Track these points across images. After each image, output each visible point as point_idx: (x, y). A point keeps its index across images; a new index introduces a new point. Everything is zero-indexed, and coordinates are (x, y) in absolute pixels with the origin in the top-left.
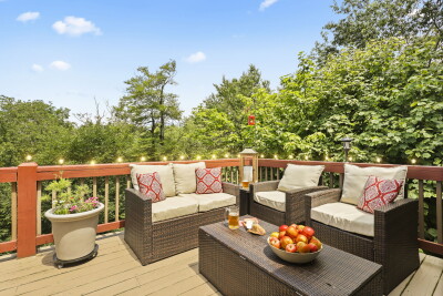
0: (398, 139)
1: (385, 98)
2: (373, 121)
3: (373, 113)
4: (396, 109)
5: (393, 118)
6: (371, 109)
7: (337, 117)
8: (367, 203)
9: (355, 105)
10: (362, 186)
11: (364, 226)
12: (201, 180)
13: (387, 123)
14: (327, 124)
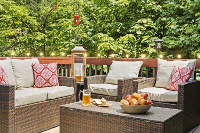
0: (187, 42)
1: (182, 7)
2: (172, 27)
3: (173, 19)
4: (189, 17)
5: (186, 25)
6: (171, 15)
7: (144, 21)
8: (173, 83)
9: (159, 11)
10: (170, 74)
11: (172, 96)
12: (39, 74)
13: (182, 29)
14: (136, 27)
